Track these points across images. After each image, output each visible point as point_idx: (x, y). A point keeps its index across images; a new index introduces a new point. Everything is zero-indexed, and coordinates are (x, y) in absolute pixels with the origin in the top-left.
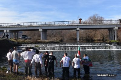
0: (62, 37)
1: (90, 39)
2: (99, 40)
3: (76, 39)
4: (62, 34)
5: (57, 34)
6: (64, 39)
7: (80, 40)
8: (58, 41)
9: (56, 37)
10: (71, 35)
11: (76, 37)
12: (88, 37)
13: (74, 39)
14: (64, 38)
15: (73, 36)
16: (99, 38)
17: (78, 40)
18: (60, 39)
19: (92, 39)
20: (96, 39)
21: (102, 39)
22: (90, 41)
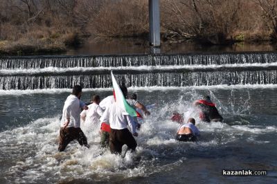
0: (76, 24)
1: (213, 37)
2: (258, 40)
3: (146, 36)
4: (77, 10)
5: (53, 11)
6: (87, 36)
7: (164, 38)
8: (58, 43)
9: (48, 24)
10: (121, 17)
11: (145, 27)
12: (206, 24)
13: (135, 36)
14: (90, 29)
15: (132, 22)
16: (256, 31)
17: (156, 40)
18: (69, 34)
19: (221, 36)
20: (240, 34)
21: (271, 36)
22: (215, 43)
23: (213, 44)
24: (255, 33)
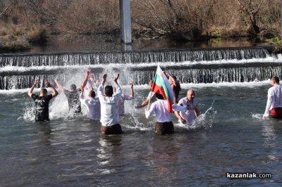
0: (43, 21)
1: (187, 33)
2: (235, 36)
3: (117, 33)
4: (45, 6)
5: (20, 8)
6: (56, 33)
7: (136, 34)
9: (15, 21)
10: (91, 13)
11: (116, 24)
12: (180, 19)
13: (107, 33)
15: (104, 18)
16: (233, 27)
17: (127, 36)
19: (197, 32)
20: (216, 29)
21: (249, 31)
22: (190, 39)
23: (188, 41)
24: (231, 28)
